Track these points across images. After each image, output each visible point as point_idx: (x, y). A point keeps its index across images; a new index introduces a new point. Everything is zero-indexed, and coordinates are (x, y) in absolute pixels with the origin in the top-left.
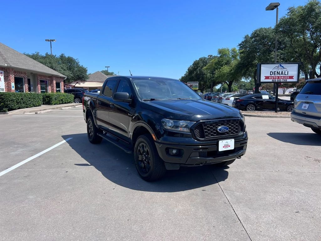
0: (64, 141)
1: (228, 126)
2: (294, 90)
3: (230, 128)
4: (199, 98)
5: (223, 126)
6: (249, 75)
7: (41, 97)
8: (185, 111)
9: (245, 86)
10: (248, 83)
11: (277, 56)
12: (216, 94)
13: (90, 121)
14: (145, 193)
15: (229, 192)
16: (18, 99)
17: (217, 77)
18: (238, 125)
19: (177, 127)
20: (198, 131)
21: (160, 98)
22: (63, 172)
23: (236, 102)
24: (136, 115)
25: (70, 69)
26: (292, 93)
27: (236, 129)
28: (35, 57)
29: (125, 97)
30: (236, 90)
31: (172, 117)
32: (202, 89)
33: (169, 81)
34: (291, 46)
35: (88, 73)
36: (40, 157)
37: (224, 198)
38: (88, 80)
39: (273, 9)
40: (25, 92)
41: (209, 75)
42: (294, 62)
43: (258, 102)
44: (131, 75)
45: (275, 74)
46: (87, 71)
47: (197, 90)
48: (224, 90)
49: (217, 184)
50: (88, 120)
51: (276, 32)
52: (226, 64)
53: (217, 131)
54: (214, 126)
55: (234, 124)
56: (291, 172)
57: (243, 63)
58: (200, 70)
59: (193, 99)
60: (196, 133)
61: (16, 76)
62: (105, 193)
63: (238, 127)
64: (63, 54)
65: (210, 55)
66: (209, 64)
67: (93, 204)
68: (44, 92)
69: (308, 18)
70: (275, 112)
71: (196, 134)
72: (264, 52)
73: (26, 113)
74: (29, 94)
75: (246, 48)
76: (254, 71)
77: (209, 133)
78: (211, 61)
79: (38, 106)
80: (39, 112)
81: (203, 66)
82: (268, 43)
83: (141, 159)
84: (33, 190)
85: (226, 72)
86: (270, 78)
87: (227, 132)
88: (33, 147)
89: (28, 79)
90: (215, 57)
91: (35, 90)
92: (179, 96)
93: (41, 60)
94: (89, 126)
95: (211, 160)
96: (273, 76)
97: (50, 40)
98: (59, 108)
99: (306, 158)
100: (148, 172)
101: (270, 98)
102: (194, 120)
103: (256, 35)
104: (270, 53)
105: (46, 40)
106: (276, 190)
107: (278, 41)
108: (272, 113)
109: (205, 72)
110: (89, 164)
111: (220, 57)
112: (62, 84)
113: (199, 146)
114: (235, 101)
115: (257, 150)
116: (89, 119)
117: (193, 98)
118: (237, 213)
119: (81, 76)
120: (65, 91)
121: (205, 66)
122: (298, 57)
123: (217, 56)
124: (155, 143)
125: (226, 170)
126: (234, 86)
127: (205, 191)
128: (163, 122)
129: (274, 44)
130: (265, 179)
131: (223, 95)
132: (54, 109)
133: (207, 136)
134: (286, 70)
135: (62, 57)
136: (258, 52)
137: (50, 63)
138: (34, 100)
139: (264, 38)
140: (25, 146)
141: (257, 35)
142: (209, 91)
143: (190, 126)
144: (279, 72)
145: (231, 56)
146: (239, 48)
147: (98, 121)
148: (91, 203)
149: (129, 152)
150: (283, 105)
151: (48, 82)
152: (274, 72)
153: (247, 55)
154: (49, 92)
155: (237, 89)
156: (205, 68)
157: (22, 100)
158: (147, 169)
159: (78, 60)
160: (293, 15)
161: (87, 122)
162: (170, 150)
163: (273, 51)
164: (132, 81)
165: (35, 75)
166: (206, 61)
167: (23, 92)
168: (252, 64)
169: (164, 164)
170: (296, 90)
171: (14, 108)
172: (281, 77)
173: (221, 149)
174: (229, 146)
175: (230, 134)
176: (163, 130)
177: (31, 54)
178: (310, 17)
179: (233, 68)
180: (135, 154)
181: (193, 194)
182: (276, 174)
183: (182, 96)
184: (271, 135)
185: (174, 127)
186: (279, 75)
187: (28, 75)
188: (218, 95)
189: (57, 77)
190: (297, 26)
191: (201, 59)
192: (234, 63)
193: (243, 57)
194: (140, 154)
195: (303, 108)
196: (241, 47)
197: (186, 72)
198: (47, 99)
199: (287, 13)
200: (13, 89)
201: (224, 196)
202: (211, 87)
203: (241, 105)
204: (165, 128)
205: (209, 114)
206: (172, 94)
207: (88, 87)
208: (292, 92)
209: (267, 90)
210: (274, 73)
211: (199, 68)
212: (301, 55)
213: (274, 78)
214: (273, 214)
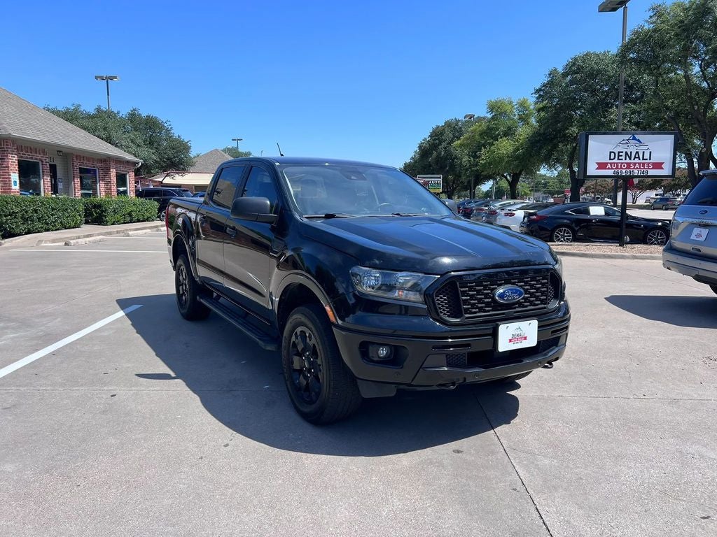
0: (121, 314)
1: (521, 286)
2: (656, 195)
3: (526, 291)
4: (445, 212)
5: (509, 286)
6: (558, 161)
7: (81, 208)
8: (409, 245)
9: (545, 185)
10: (554, 178)
11: (624, 118)
12: (483, 204)
13: (181, 265)
14: (307, 459)
15: (522, 455)
16: (26, 212)
17: (485, 163)
18: (547, 283)
19: (391, 288)
20: (445, 300)
21: (348, 213)
22: (104, 396)
23: (528, 221)
24: (289, 253)
25: (151, 143)
26: (652, 201)
27: (543, 293)
28: (71, 116)
29: (261, 208)
30: (526, 194)
31: (377, 262)
32: (449, 191)
33: (374, 171)
34: (656, 94)
35: (193, 153)
36: (53, 354)
37: (510, 474)
38: (191, 169)
39: (614, 9)
40: (43, 194)
41: (466, 159)
42: (662, 130)
43: (579, 222)
44: (282, 155)
45: (620, 158)
46: (190, 148)
47: (438, 194)
48: (499, 194)
49: (492, 431)
50: (178, 263)
51: (622, 63)
52: (506, 134)
53: (493, 298)
54: (486, 287)
55: (538, 281)
56: (676, 401)
57: (544, 134)
58: (445, 148)
59: (433, 216)
60: (439, 304)
61: (22, 157)
62: (202, 458)
63: (547, 287)
64: (135, 110)
65: (469, 115)
66: (466, 136)
67: (167, 491)
68: (89, 195)
69: (697, 30)
70: (620, 245)
71: (440, 308)
72: (594, 108)
73: (43, 244)
74: (52, 199)
75: (552, 97)
76: (569, 152)
77: (473, 306)
78: (472, 128)
79: (73, 228)
80: (75, 241)
81: (453, 139)
82: (602, 86)
83: (298, 368)
84: (19, 445)
85: (505, 152)
86: (609, 166)
87: (518, 303)
88: (42, 328)
89: (50, 165)
90: (480, 119)
91: (67, 190)
92: (398, 209)
93: (85, 122)
94: (181, 278)
95: (476, 374)
96: (617, 163)
97: (106, 78)
98: (123, 232)
99: (707, 361)
100: (316, 401)
101: (607, 214)
102: (435, 272)
103: (575, 68)
104: (607, 111)
105: (96, 78)
106: (642, 451)
107: (625, 83)
108: (612, 249)
109: (458, 152)
110: (173, 374)
111: (493, 118)
112: (131, 177)
113: (447, 338)
114: (526, 219)
115: (586, 338)
116: (180, 262)
117: (432, 213)
118: (547, 523)
119: (177, 160)
120: (139, 194)
121: (458, 138)
122: (673, 118)
123: (484, 118)
124: (334, 329)
125: (512, 393)
126: (522, 185)
127: (460, 455)
128: (355, 275)
129: (617, 89)
130: (613, 419)
131: (498, 205)
132: (110, 233)
133: (467, 311)
134: (646, 147)
135: (133, 116)
136: (579, 108)
137: (105, 129)
138: (64, 214)
139: (593, 74)
140: (24, 324)
141: (578, 69)
142: (465, 196)
143: (424, 286)
144: (631, 152)
145: (517, 117)
146: (535, 99)
147: (199, 266)
148: (163, 488)
149: (269, 348)
150: (638, 229)
151: (99, 173)
152: (619, 152)
153: (555, 113)
154: (101, 194)
155: (528, 192)
156: (457, 143)
157: (36, 212)
158: (313, 393)
159: (169, 123)
160: (663, 22)
161: (174, 268)
162: (370, 348)
163: (612, 105)
164: (279, 170)
165: (67, 155)
166: (461, 128)
167: (39, 194)
168: (565, 135)
169: (356, 383)
170: (660, 195)
171: (17, 231)
172: (635, 164)
173: (504, 345)
174: (525, 338)
175: (526, 306)
176: (355, 295)
177: (60, 108)
178: (702, 27)
179: (522, 144)
180: (284, 353)
181: (431, 463)
182: (638, 404)
183: (405, 207)
184: (615, 300)
185: (384, 287)
186: (630, 159)
187: (51, 156)
188: (486, 206)
189: (119, 161)
190: (671, 48)
191: (448, 124)
192: (523, 132)
193: (545, 119)
194: (295, 355)
195: (693, 237)
196: (540, 95)
197: (415, 152)
198: (95, 212)
199: (647, 18)
200: (16, 187)
201: (510, 469)
202: (470, 186)
203: (540, 227)
204: (358, 291)
205: (473, 256)
206: (380, 203)
207: (193, 185)
208: (652, 198)
209: (595, 195)
210: (619, 156)
211: (444, 144)
212: (677, 114)
213: (617, 166)
214: (643, 525)
